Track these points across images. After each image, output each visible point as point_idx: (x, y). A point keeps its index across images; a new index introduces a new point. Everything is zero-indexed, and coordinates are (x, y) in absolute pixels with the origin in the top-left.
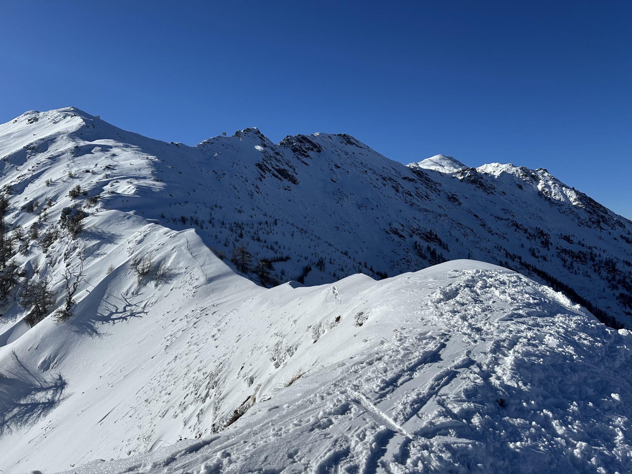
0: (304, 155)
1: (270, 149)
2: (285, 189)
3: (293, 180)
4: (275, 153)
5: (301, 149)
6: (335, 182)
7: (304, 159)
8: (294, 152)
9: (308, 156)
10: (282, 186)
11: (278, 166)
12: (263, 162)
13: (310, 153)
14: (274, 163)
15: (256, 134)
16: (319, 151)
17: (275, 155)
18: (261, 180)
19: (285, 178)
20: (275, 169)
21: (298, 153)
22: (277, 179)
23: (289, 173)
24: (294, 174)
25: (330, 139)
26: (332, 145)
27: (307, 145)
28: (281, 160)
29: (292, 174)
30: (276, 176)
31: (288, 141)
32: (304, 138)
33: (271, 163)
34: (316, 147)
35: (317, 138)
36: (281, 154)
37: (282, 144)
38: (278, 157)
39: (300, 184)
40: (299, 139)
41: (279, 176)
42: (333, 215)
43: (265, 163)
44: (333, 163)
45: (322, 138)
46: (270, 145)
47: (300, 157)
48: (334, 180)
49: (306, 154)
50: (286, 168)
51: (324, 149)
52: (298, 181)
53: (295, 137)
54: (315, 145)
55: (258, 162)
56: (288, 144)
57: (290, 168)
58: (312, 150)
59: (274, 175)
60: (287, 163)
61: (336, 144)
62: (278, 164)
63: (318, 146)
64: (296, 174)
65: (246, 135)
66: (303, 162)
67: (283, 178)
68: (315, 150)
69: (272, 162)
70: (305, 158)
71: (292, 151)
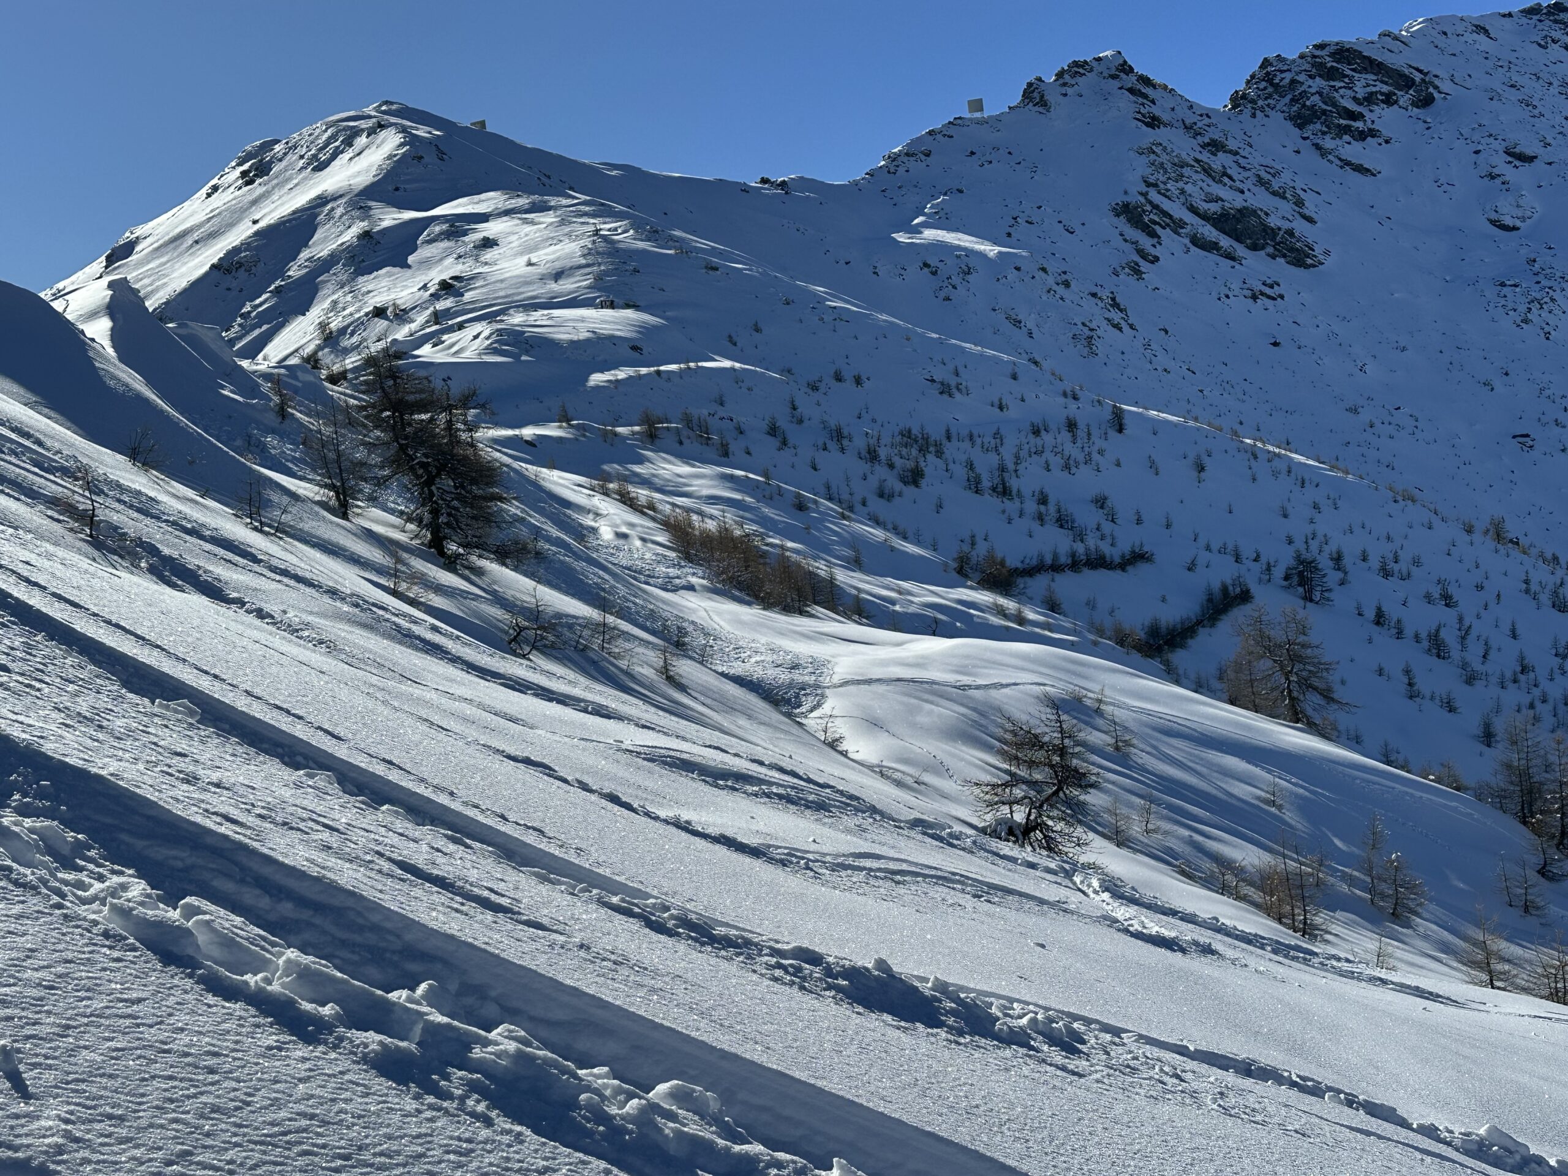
0: (1347, 130)
1: (1182, 131)
2: (1254, 298)
3: (1292, 250)
4: (1204, 146)
5: (1334, 104)
6: (1515, 228)
7: (1352, 150)
8: (1301, 127)
9: (1373, 133)
10: (1236, 286)
11: (1218, 199)
12: (1144, 195)
13: (1382, 117)
14: (1197, 188)
15: (1114, 77)
16: (1426, 102)
17: (1205, 157)
18: (1137, 272)
19: (1254, 248)
20: (1205, 217)
21: (1318, 126)
22: (1213, 257)
23: (1273, 221)
24: (1300, 226)
25: (1482, 37)
26: (1490, 64)
27: (1364, 83)
28: (1233, 171)
29: (1286, 225)
30: (1211, 247)
31: (1270, 82)
32: (1344, 53)
33: (1183, 192)
34: (1406, 83)
35: (1414, 43)
36: (1232, 144)
37: (1238, 100)
38: (1219, 161)
39: (1329, 262)
40: (1322, 65)
41: (1225, 242)
42: (1497, 384)
43: (1153, 195)
44: (1496, 145)
45: (1441, 41)
46: (1182, 113)
47: (1328, 143)
48: (1508, 221)
49: (1359, 124)
50: (1259, 199)
51: (1445, 86)
52: (1318, 250)
53: (1302, 56)
54: (1402, 75)
55: (1120, 199)
56: (1270, 96)
57: (1277, 201)
58: (1389, 100)
59: (1198, 242)
60: (1261, 182)
61: (1512, 57)
62: (1217, 190)
63: (1418, 77)
64: (1310, 220)
65: (1070, 91)
66: (1348, 163)
67: (1241, 250)
68: (1404, 98)
69: (1189, 188)
70: (1357, 146)
71: (1289, 124)
